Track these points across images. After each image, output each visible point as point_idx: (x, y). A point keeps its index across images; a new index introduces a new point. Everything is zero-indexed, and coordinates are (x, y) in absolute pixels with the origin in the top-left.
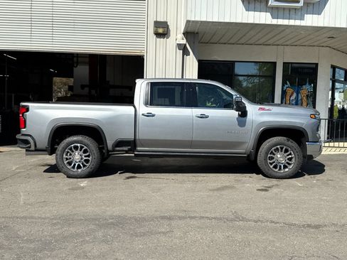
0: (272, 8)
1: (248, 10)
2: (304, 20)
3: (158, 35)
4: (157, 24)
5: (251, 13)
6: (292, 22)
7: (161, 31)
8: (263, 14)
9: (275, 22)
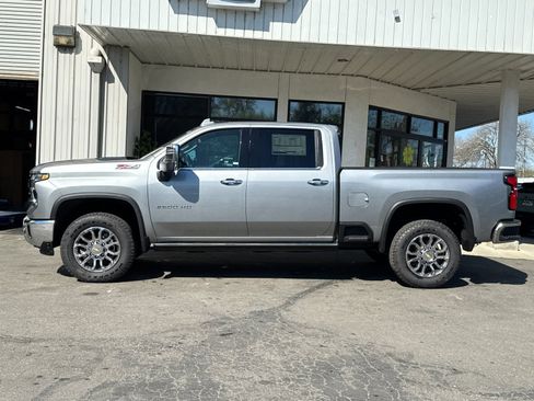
0: (217, 10)
1: (177, 11)
2: (268, 30)
3: (62, 48)
4: (58, 30)
5: (183, 17)
6: (249, 34)
7: (63, 41)
8: (202, 19)
9: (221, 32)
